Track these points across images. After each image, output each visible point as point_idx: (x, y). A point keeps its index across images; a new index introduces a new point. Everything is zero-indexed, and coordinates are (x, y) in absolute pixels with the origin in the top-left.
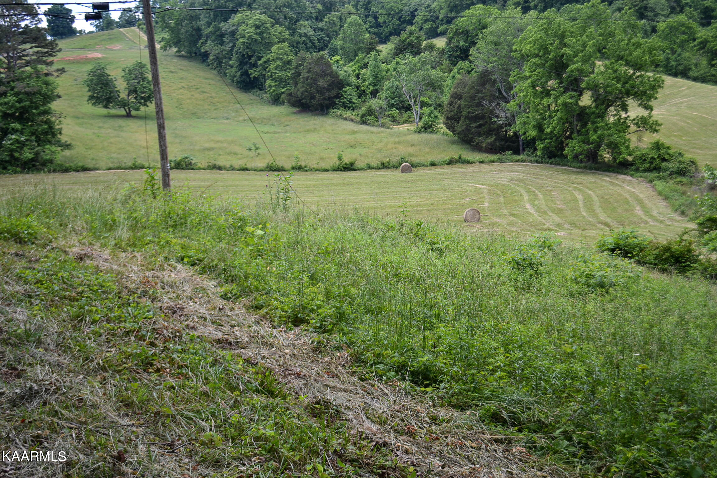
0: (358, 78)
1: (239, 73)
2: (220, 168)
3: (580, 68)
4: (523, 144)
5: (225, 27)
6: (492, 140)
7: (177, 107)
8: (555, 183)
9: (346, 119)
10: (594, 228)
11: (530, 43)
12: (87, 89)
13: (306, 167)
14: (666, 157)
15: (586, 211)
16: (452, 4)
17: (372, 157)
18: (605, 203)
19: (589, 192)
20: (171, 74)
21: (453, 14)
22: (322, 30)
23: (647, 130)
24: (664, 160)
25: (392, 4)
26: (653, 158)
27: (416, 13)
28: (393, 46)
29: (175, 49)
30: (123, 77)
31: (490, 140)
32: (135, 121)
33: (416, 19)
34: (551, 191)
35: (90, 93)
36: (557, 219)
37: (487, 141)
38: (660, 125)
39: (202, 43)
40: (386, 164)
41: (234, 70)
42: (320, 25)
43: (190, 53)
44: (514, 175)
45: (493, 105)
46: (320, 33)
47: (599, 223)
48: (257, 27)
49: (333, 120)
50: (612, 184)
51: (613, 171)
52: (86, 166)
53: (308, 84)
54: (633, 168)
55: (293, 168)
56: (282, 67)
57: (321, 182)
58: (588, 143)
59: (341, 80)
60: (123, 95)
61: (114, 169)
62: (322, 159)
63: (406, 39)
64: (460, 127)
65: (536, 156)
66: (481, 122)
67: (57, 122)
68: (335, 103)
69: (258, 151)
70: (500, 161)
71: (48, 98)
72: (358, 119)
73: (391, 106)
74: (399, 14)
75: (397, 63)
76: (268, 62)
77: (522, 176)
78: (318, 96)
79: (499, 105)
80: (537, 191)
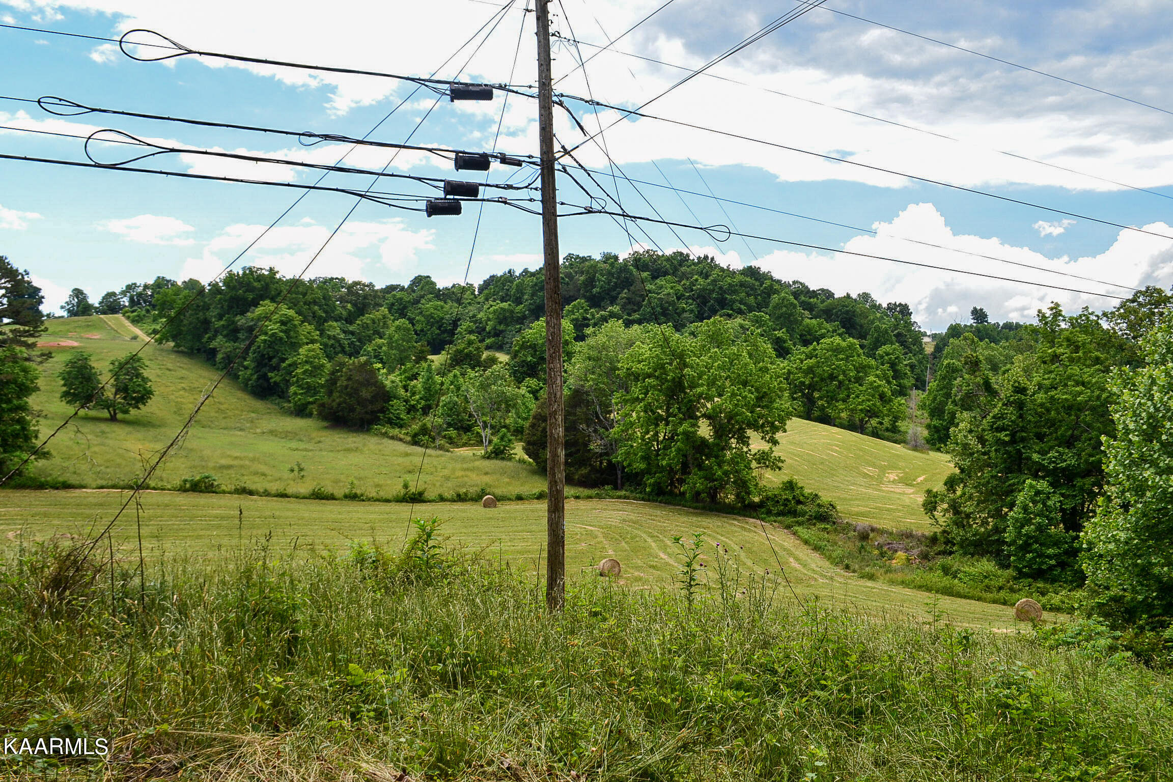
0: (407, 391)
1: (255, 377)
2: (251, 493)
4: (622, 478)
5: (241, 321)
7: (175, 413)
8: (677, 526)
9: (392, 438)
11: (642, 361)
12: (62, 382)
13: (362, 495)
14: (801, 499)
16: (501, 316)
17: (442, 486)
18: (750, 552)
19: (723, 539)
20: (168, 372)
21: (502, 327)
22: (352, 333)
23: (767, 467)
24: (799, 502)
25: (432, 311)
26: (787, 500)
27: (459, 323)
28: (449, 356)
29: (172, 344)
30: (110, 371)
31: (584, 471)
32: (123, 426)
33: (459, 329)
35: (64, 389)
37: (580, 472)
38: (783, 462)
39: (209, 338)
40: (463, 496)
41: (249, 372)
42: (351, 328)
43: (192, 349)
44: (623, 515)
45: (590, 430)
46: (350, 336)
48: (283, 323)
49: (376, 438)
50: (744, 529)
51: (739, 514)
52: (69, 482)
53: (347, 394)
54: (763, 510)
55: (347, 497)
56: (312, 372)
57: (386, 516)
58: (711, 480)
59: (388, 392)
60: (109, 393)
61: (108, 487)
62: (380, 486)
63: (464, 349)
64: (545, 454)
65: (642, 492)
66: (573, 449)
67: (34, 422)
68: (379, 419)
69: (302, 473)
70: (599, 497)
71: (25, 389)
72: (409, 439)
73: (449, 425)
74: (439, 323)
75: (455, 376)
76: (294, 365)
77: (633, 517)
78: (358, 408)
79: (596, 431)
80: (660, 536)
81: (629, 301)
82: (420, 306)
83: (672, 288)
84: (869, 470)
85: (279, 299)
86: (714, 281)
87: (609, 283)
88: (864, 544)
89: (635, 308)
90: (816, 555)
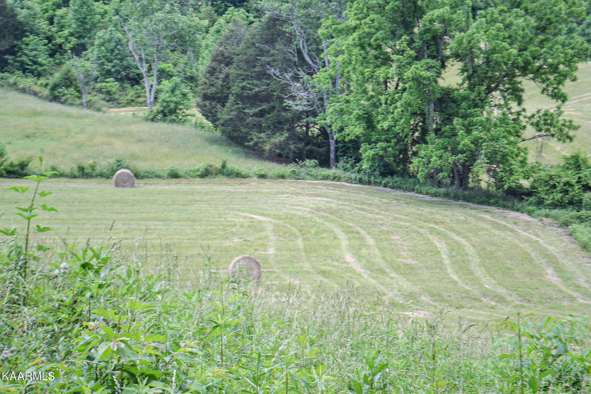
0: (52, 23)
3: (447, 16)
4: (337, 149)
6: (282, 138)
8: (396, 219)
9: (23, 91)
10: (477, 304)
15: (457, 272)
17: (63, 156)
19: (458, 238)
23: (553, 135)
24: (587, 188)
26: (568, 184)
31: (279, 138)
34: (388, 232)
36: (406, 285)
37: (273, 140)
38: (576, 128)
40: (88, 170)
44: (320, 202)
45: (288, 76)
47: (485, 296)
50: (497, 226)
51: (496, 204)
54: (532, 199)
58: (455, 152)
59: (20, 23)
64: (226, 113)
65: (359, 171)
66: (265, 106)
68: (6, 62)
70: (296, 176)
72: (46, 92)
77: (334, 205)
79: (296, 78)
80: (363, 232)
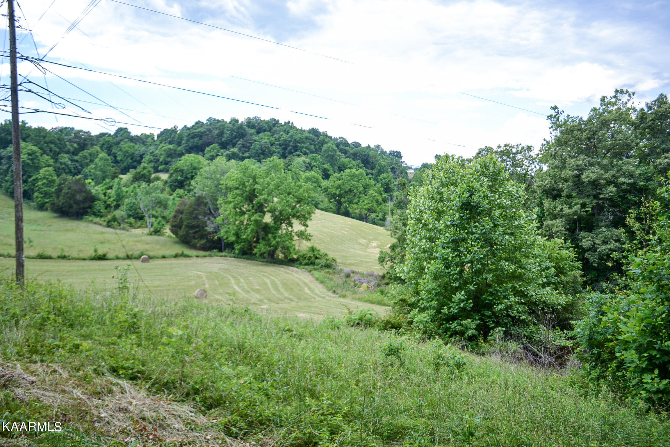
0: (105, 196)
3: (266, 198)
4: (225, 245)
8: (250, 271)
9: (95, 223)
11: (233, 180)
13: (69, 256)
14: (318, 256)
15: (275, 291)
16: (169, 153)
17: (119, 251)
18: (285, 285)
19: (273, 278)
21: (169, 159)
22: (77, 161)
23: (304, 239)
24: (317, 258)
25: (127, 149)
26: (310, 257)
27: (144, 156)
28: (131, 176)
31: (203, 242)
33: (144, 160)
34: (248, 277)
36: (258, 296)
37: (200, 242)
38: (311, 236)
40: (130, 256)
41: (9, 184)
42: (76, 158)
44: (221, 266)
45: (206, 218)
46: (76, 163)
47: (285, 299)
48: (30, 155)
49: (86, 223)
50: (286, 273)
51: (285, 265)
53: (68, 198)
54: (298, 262)
55: (59, 257)
56: (47, 184)
57: (82, 268)
58: (270, 246)
59: (93, 196)
62: (81, 251)
63: (141, 171)
64: (181, 232)
65: (234, 253)
66: (197, 230)
68: (87, 212)
69: (32, 244)
70: (210, 256)
72: (105, 224)
73: (130, 216)
74: (132, 156)
75: (134, 187)
76: (36, 180)
77: (226, 267)
78: (75, 206)
79: (209, 219)
80: (239, 277)
81: (243, 146)
82: (120, 145)
83: (268, 139)
84: (363, 241)
85: (28, 140)
86: (292, 136)
87: (232, 135)
88: (347, 279)
89: (247, 150)
90: (320, 286)
